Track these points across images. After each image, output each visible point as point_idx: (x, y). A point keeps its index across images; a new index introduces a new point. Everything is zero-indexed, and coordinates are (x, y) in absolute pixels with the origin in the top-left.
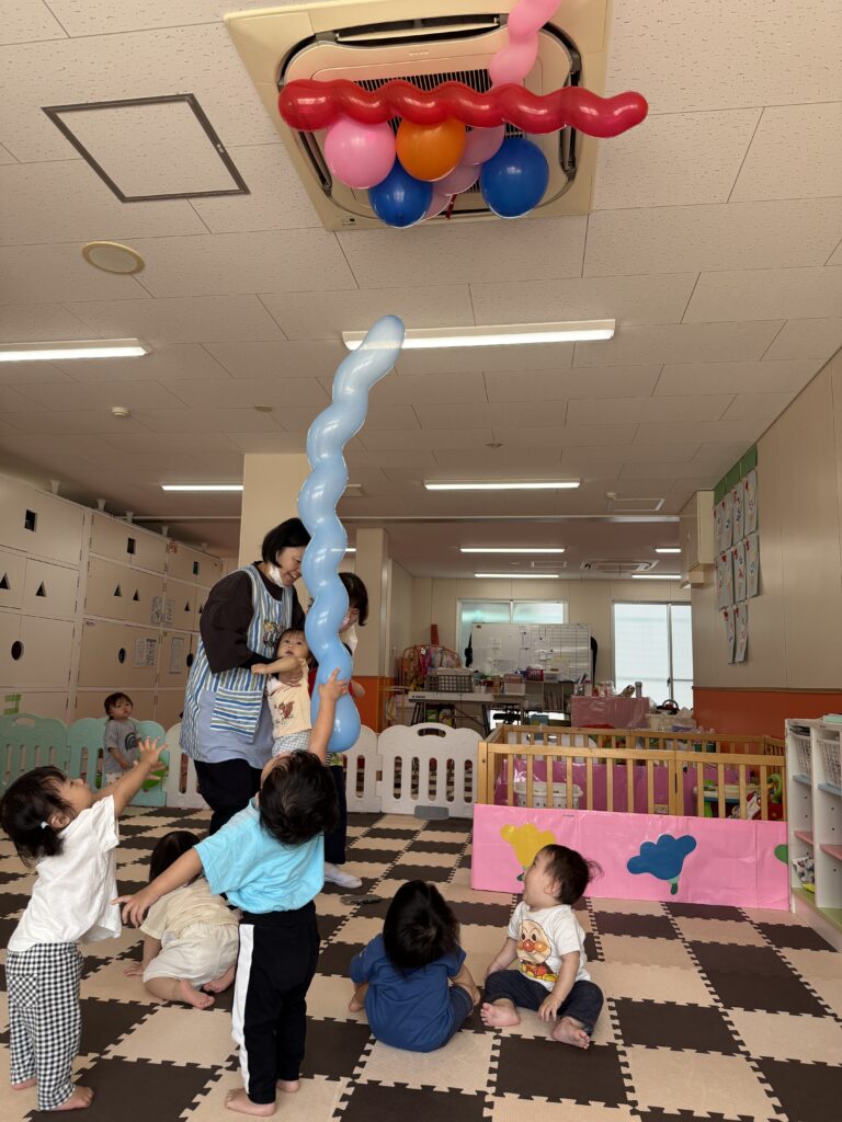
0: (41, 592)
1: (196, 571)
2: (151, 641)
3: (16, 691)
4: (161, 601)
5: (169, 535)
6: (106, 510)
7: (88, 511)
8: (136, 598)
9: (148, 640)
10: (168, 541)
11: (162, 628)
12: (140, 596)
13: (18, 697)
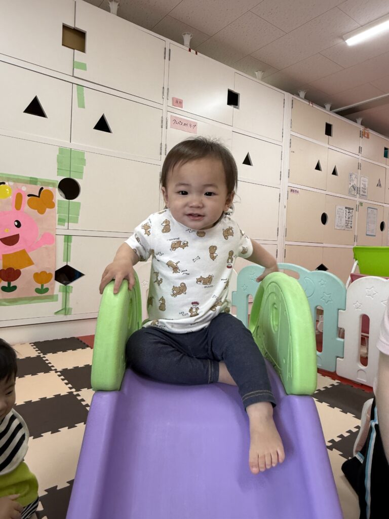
0: (247, 161)
2: (349, 209)
4: (356, 177)
5: (362, 124)
6: (306, 98)
7: (288, 96)
8: (334, 173)
9: (346, 208)
10: (362, 128)
11: (358, 199)
12: (338, 171)
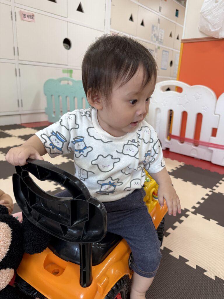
0: (80, 9)
1: (177, 15)
3: (70, 67)
4: (157, 29)
8: (142, 24)
11: (157, 45)
12: (145, 23)
13: (71, 71)
